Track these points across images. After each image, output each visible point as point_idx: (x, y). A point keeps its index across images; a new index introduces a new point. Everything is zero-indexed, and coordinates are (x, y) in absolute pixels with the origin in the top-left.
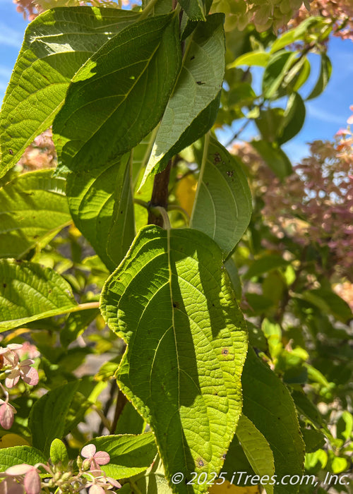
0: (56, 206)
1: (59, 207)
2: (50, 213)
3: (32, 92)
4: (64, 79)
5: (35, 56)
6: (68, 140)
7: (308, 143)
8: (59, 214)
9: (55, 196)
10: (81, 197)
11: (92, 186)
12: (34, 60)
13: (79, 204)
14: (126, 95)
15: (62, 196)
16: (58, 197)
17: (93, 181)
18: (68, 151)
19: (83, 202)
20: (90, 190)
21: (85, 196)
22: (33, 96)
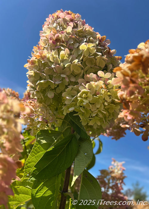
0: (26, 192)
1: (27, 193)
2: (23, 195)
3: (36, 154)
4: (43, 150)
5: (38, 144)
6: (36, 168)
7: (100, 170)
8: (26, 195)
9: (26, 188)
10: (37, 189)
11: (42, 185)
12: (38, 145)
13: (36, 192)
14: (58, 155)
15: (29, 188)
16: (27, 189)
17: (43, 183)
18: (35, 172)
19: (37, 191)
20: (41, 186)
21: (39, 189)
22: (36, 155)
